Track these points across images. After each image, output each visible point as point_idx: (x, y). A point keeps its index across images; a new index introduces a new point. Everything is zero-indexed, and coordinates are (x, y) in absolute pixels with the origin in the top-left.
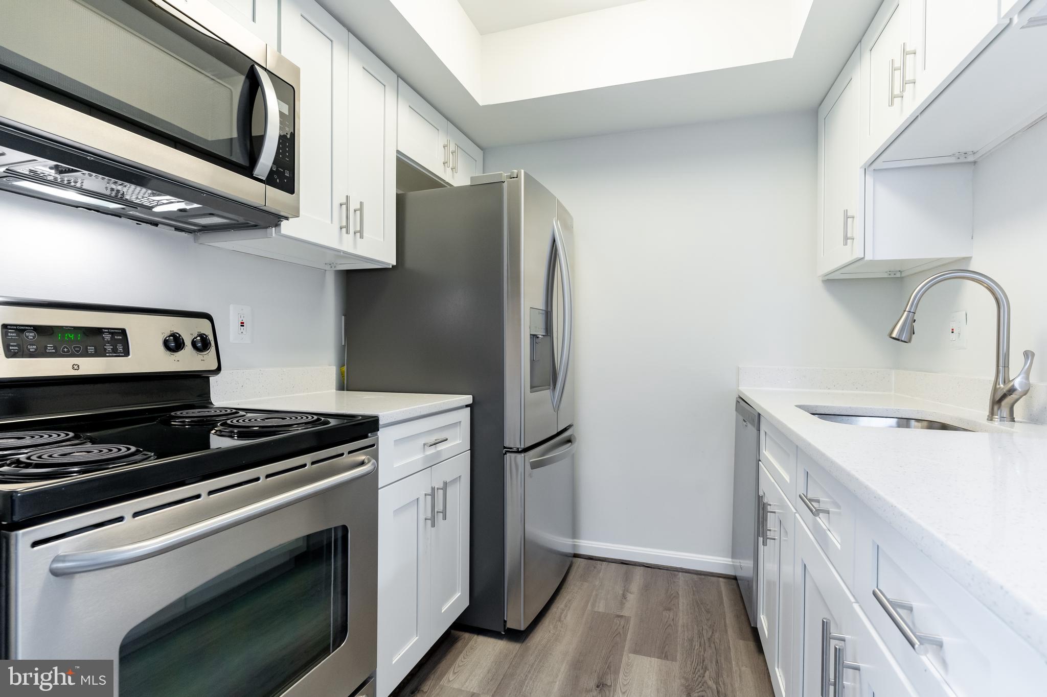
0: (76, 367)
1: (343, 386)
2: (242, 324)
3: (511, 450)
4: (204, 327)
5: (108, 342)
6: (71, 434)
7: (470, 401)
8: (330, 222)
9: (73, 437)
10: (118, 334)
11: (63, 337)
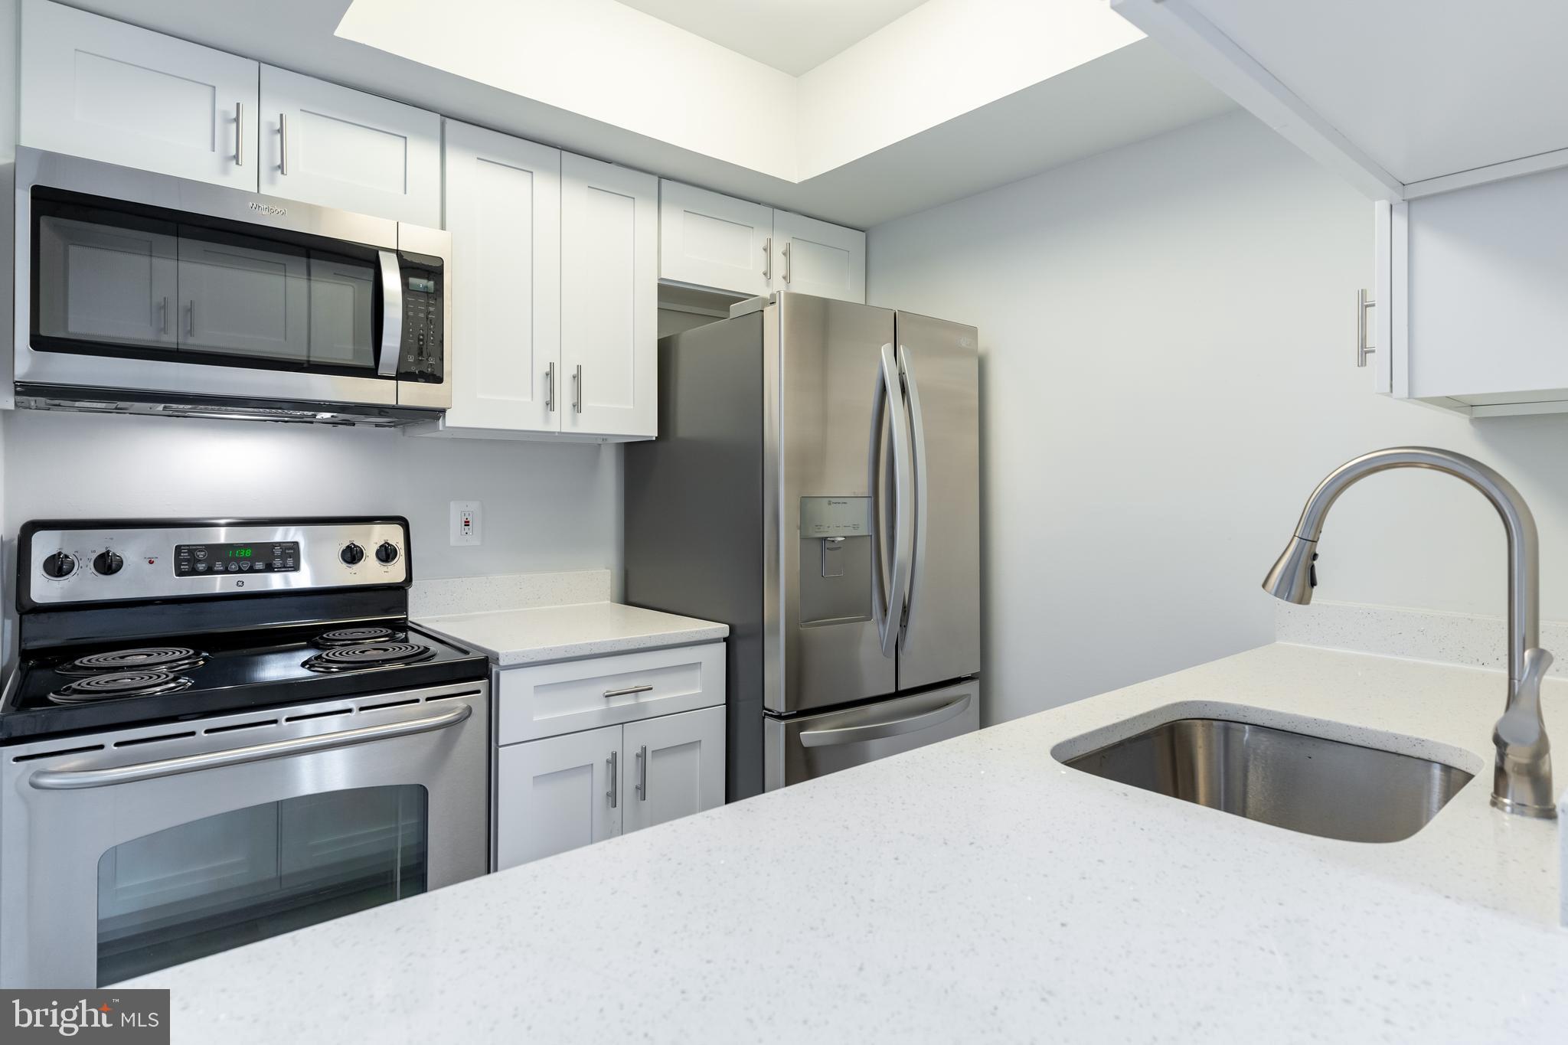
0: (240, 583)
1: (629, 596)
2: (467, 524)
3: (770, 713)
4: (393, 535)
5: (278, 557)
6: (192, 652)
7: (727, 634)
8: (530, 400)
9: (193, 654)
10: (290, 549)
11: (234, 553)
